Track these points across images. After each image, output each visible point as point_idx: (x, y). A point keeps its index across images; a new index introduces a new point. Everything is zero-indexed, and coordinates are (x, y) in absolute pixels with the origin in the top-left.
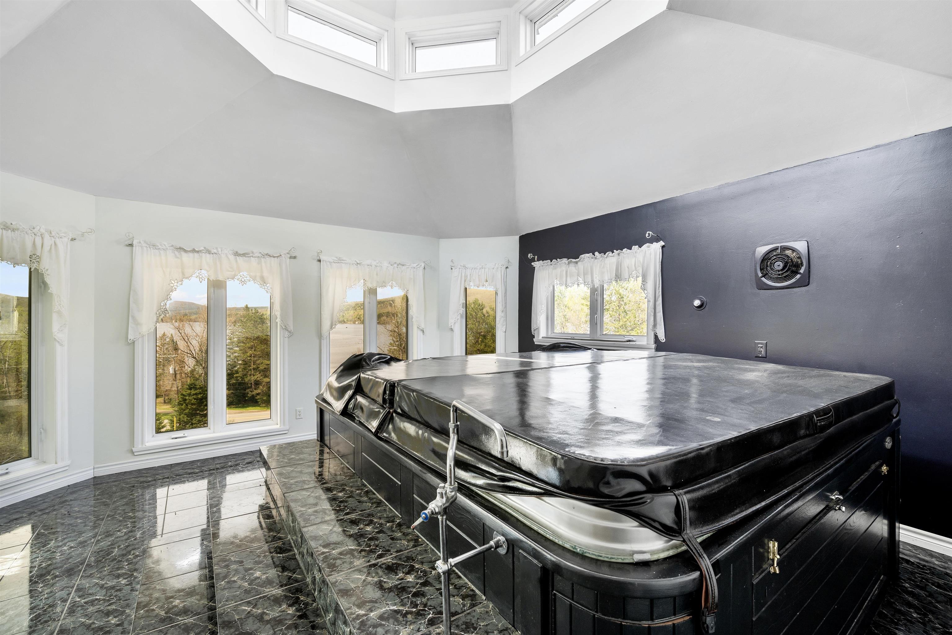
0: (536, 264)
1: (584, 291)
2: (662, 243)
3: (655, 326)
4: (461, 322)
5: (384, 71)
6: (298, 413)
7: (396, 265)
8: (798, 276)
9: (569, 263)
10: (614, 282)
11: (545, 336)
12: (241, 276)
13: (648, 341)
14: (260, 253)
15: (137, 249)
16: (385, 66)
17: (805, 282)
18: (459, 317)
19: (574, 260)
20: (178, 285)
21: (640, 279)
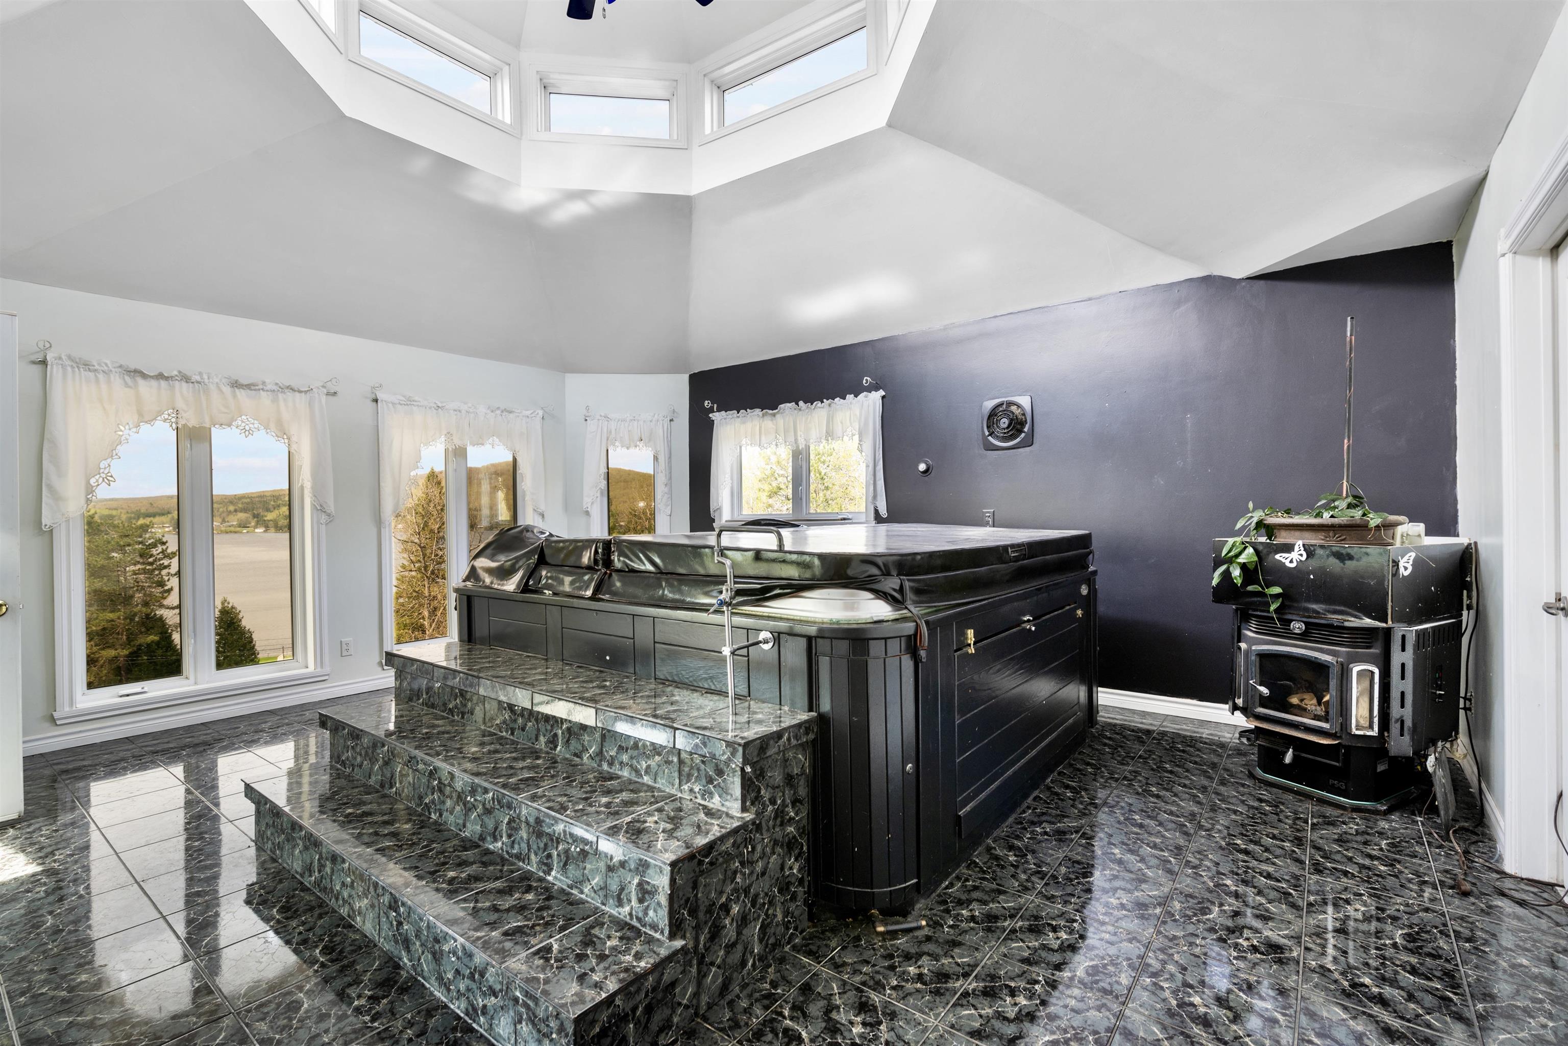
0: (717, 417)
1: (785, 454)
2: (882, 393)
3: (875, 497)
4: (602, 502)
5: (503, 123)
6: (344, 647)
7: (498, 412)
8: (1023, 435)
9: (763, 415)
10: (824, 442)
11: (729, 519)
12: (243, 422)
13: (867, 517)
14: (277, 384)
15: (55, 371)
16: (505, 115)
17: (1029, 442)
18: (598, 494)
19: (771, 412)
20: (131, 434)
21: (856, 438)
